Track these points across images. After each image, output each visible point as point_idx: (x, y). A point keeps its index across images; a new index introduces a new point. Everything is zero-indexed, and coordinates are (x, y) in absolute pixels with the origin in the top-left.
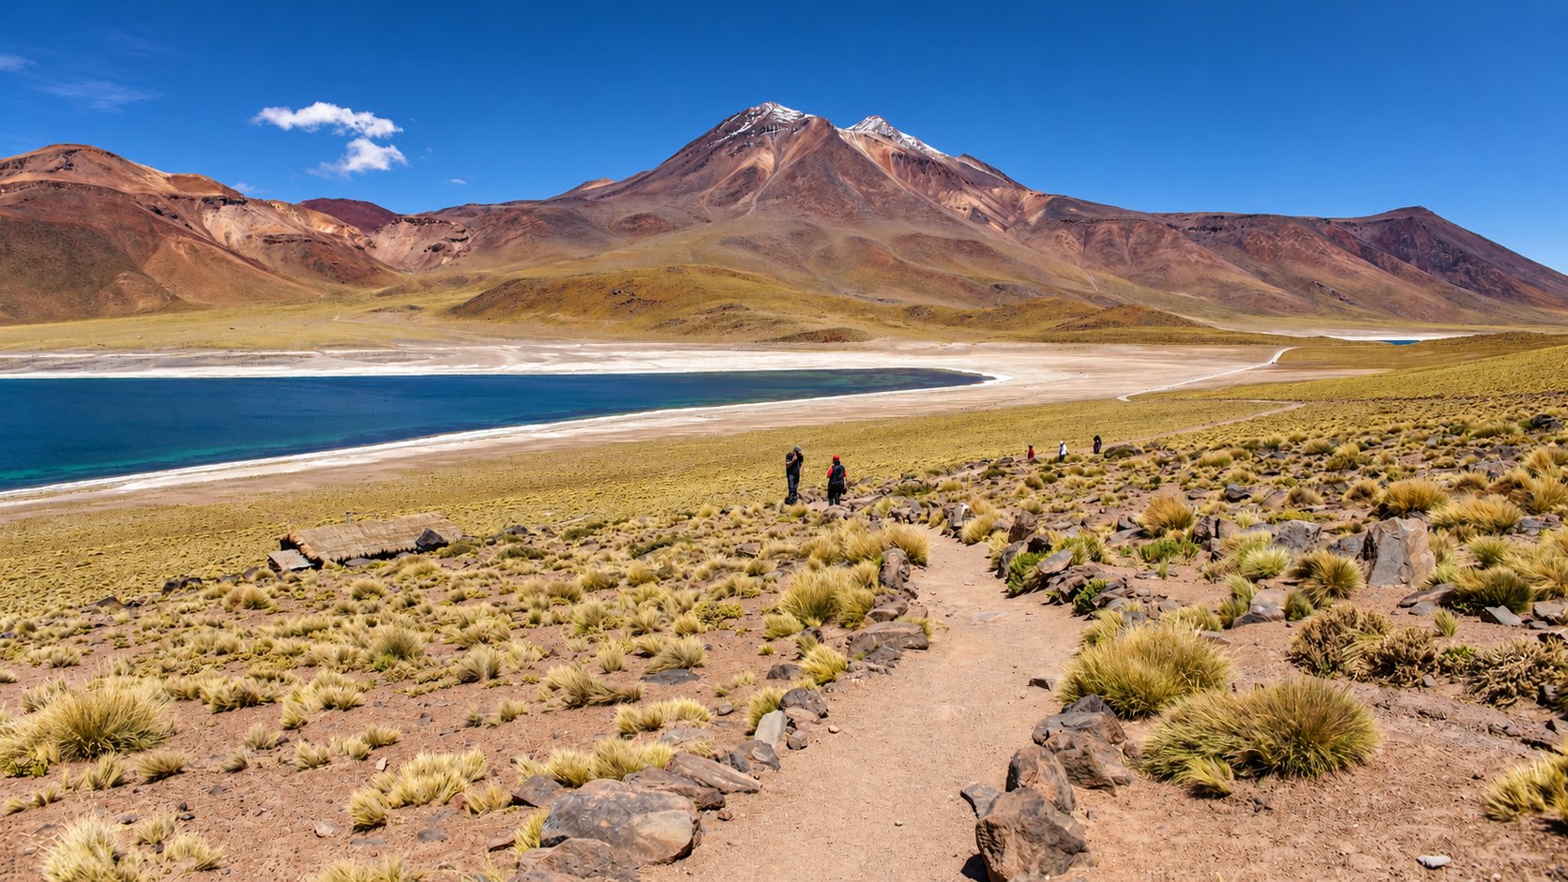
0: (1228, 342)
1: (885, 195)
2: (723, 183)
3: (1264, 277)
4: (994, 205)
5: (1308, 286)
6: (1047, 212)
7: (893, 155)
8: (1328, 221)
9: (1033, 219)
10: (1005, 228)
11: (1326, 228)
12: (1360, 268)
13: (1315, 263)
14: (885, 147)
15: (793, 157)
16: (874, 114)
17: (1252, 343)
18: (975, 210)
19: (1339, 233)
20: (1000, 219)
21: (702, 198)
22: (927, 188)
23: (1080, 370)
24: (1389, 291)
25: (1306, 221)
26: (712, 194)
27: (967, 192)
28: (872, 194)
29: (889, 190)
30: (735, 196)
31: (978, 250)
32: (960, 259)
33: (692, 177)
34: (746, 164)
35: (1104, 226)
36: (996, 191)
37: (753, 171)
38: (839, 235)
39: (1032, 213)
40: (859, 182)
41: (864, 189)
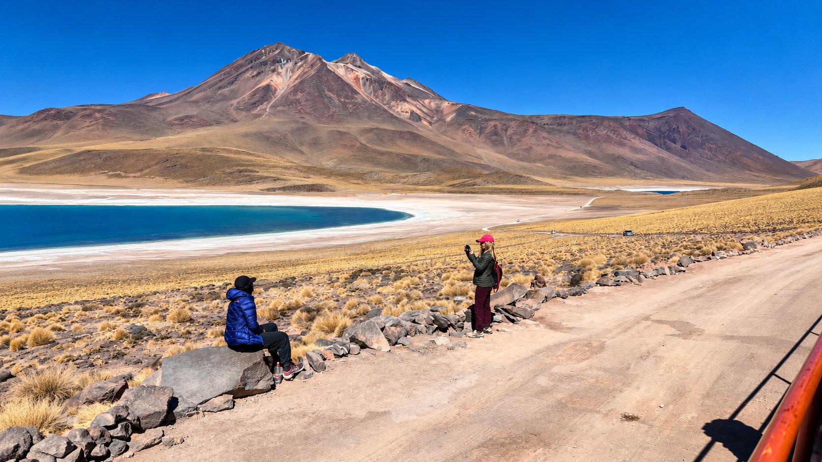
0: (561, 193)
1: (355, 104)
2: (246, 96)
3: (590, 154)
4: (425, 110)
5: (615, 159)
6: (456, 114)
7: (363, 78)
8: (629, 119)
9: (448, 119)
10: (430, 123)
11: (627, 123)
12: (646, 147)
13: (621, 144)
14: (357, 73)
15: (297, 79)
16: (352, 52)
17: (578, 194)
18: (412, 113)
19: (636, 126)
20: (428, 119)
21: (232, 105)
22: (383, 100)
23: (468, 210)
24: (663, 160)
25: (616, 119)
26: (239, 103)
27: (408, 102)
28: (348, 103)
29: (359, 100)
30: (255, 105)
31: (415, 138)
32: (401, 143)
33: (226, 91)
34: (264, 84)
35: (492, 123)
36: (427, 101)
37: (268, 88)
38: (324, 129)
39: (448, 115)
40: (339, 96)
41: (343, 100)
